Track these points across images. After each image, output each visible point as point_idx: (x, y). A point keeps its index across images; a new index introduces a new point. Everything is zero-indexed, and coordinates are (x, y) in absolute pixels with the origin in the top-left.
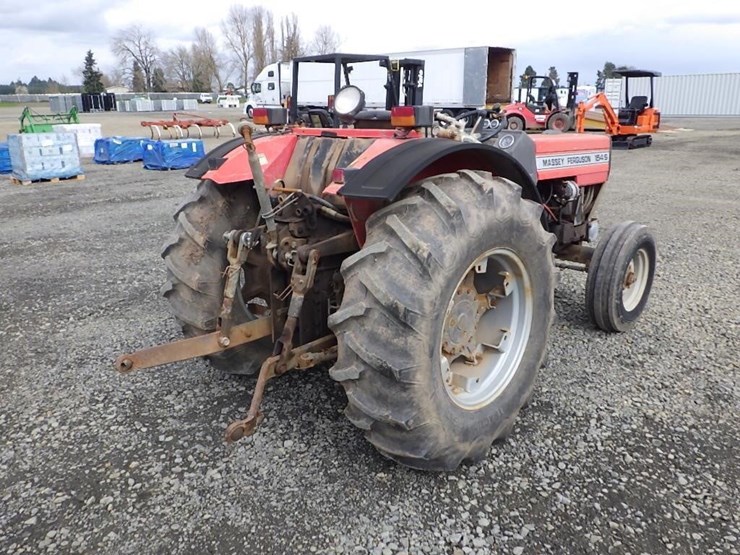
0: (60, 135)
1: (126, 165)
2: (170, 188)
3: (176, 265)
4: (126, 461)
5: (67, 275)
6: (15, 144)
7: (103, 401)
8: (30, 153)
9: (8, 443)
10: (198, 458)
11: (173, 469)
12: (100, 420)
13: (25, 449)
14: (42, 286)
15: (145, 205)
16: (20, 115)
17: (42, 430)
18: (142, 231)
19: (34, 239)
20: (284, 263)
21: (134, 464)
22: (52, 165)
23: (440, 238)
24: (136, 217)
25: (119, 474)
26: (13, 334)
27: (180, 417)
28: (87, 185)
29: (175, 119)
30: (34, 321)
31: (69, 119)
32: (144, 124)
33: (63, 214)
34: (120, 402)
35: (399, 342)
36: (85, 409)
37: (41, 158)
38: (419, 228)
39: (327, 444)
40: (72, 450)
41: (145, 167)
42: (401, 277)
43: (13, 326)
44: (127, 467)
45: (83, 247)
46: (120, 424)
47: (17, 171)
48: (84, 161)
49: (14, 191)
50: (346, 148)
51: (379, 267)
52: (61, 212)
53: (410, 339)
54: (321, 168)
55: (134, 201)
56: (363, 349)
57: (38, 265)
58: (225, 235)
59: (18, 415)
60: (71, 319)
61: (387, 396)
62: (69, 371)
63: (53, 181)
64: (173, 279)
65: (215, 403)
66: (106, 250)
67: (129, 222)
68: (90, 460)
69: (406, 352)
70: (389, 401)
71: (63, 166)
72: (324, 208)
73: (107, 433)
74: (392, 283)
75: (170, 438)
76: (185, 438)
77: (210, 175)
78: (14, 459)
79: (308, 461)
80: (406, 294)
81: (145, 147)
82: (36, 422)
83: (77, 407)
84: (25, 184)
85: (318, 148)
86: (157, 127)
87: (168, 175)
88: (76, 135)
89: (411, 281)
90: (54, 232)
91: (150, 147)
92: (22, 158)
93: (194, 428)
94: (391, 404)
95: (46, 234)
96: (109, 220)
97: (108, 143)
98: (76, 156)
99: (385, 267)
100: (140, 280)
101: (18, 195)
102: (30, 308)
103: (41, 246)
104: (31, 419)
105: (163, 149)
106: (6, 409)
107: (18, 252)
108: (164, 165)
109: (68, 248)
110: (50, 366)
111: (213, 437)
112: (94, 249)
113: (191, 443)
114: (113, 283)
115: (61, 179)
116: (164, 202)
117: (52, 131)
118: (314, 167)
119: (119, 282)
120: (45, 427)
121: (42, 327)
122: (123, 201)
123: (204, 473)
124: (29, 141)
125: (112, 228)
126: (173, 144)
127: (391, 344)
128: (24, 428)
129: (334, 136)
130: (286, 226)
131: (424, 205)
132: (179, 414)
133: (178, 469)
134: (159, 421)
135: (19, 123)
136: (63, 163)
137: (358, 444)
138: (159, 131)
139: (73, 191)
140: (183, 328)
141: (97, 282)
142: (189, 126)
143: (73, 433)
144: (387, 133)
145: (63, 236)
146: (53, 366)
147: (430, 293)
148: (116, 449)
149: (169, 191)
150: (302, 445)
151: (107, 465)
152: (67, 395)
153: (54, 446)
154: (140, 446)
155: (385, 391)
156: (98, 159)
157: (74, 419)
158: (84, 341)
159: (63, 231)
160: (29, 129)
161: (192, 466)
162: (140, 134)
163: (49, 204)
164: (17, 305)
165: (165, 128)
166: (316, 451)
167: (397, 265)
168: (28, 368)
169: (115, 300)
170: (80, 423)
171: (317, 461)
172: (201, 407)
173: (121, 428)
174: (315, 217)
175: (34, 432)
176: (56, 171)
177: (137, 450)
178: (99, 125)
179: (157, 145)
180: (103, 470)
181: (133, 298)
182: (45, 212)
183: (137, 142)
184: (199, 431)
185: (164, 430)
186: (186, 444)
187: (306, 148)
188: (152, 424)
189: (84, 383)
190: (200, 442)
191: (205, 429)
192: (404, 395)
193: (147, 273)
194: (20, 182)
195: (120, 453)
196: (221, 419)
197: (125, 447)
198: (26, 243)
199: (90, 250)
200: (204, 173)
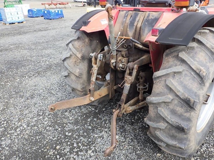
0: (17, 8)
1: (38, 18)
2: (53, 26)
3: (69, 66)
4: (54, 145)
5: (23, 59)
6: (3, 11)
7: (42, 115)
8: (8, 14)
9: (8, 136)
10: (83, 144)
11: (74, 150)
12: (42, 125)
13: (15, 139)
14: (15, 63)
15: (46, 32)
16: (4, 1)
17: (20, 129)
18: (47, 42)
19: (11, 45)
20: (119, 69)
21: (58, 147)
22: (15, 18)
23: (208, 64)
24: (44, 37)
25: (52, 152)
26: (7, 84)
27: (72, 123)
28: (27, 25)
29: (52, 2)
30: (14, 78)
31: (19, 3)
32: (42, 4)
33: (20, 35)
34: (49, 116)
35: (187, 115)
36: (36, 119)
37: (11, 16)
38: (197, 59)
39: (132, 137)
40: (33, 139)
41: (44, 19)
42: (190, 84)
43: (6, 80)
44: (55, 149)
45: (28, 48)
46: (50, 126)
47: (4, 20)
48: (25, 16)
49: (4, 27)
50: (146, 16)
51: (177, 78)
52: (19, 35)
53: (192, 113)
54: (133, 25)
55: (42, 30)
56: (169, 117)
57: (13, 55)
58: (91, 54)
59: (11, 122)
60: (27, 77)
61: (177, 136)
62: (28, 101)
63: (16, 24)
64: (67, 71)
65: (85, 116)
66: (35, 49)
67: (42, 38)
68: (40, 145)
69: (190, 119)
70: (177, 138)
71: (19, 19)
72: (136, 44)
73: (45, 131)
74: (185, 87)
75: (70, 134)
76: (76, 134)
77: (84, 28)
78: (11, 144)
79: (127, 147)
80: (193, 93)
81: (44, 12)
82: (18, 125)
83: (32, 118)
84: (7, 25)
85: (131, 16)
86: (46, 5)
87: (52, 21)
88: (22, 8)
89: (195, 86)
90: (18, 42)
91: (46, 12)
92: (5, 16)
93: (78, 129)
94: (178, 139)
95: (15, 43)
96: (35, 38)
97: (32, 11)
98: (23, 15)
99: (180, 78)
100: (48, 61)
101: (5, 29)
102: (12, 73)
103: (14, 48)
104: (16, 124)
105: (50, 12)
106: (6, 119)
107: (6, 50)
108: (51, 18)
109: (23, 48)
110: (21, 98)
111: (87, 133)
112: (32, 49)
113: (79, 136)
114: (39, 62)
115: (18, 23)
116: (52, 31)
117: (14, 7)
118: (130, 25)
119: (42, 62)
120: (21, 128)
121: (17, 81)
122: (39, 31)
123: (87, 152)
124: (7, 10)
125: (37, 41)
126: (53, 11)
127: (183, 115)
128: (14, 128)
129: (139, 10)
130: (120, 53)
131: (197, 47)
132: (72, 121)
133: (75, 150)
134: (65, 125)
135: (4, 4)
136: (18, 17)
137: (145, 138)
138: (47, 6)
139: (22, 27)
140: (72, 89)
141: (34, 62)
142: (56, 5)
143: (32, 131)
144: (167, 10)
145: (20, 43)
146: (22, 98)
147: (203, 92)
148: (50, 139)
149: (53, 27)
150: (123, 138)
151: (48, 148)
152: (28, 112)
153: (26, 137)
154: (59, 138)
155: (176, 134)
156: (29, 16)
157: (32, 124)
158: (32, 87)
159: (21, 42)
160: (7, 6)
161: (81, 148)
162: (42, 7)
163: (15, 32)
164: (8, 71)
165: (49, 5)
166: (129, 142)
167: (187, 78)
168: (13, 99)
169: (41, 69)
170: (34, 126)
171: (131, 147)
172: (79, 118)
173: (51, 128)
174: (133, 48)
175: (18, 130)
176: (16, 20)
177: (58, 140)
178: (29, 5)
179: (48, 11)
180: (46, 150)
181: (47, 68)
182: (14, 35)
183: (41, 10)
184: (81, 130)
185: (67, 129)
186: (77, 137)
187: (125, 16)
188: (62, 126)
189: (34, 106)
190: (82, 136)
191: (83, 129)
192: (185, 136)
193: (50, 58)
194: (5, 24)
195: (52, 141)
196: (88, 125)
197: (53, 138)
198: (9, 47)
199: (30, 49)
200: (81, 28)
